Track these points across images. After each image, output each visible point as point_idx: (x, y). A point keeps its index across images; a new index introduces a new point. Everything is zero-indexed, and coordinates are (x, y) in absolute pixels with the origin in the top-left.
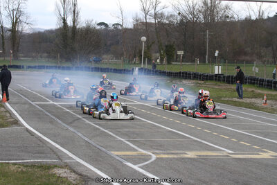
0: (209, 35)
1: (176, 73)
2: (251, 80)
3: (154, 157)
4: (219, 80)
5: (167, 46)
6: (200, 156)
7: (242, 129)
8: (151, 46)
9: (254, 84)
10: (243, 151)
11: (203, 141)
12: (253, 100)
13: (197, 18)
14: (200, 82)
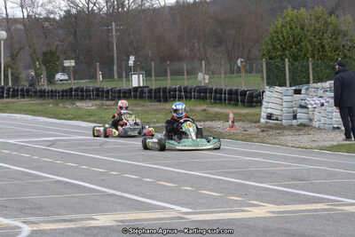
0: (117, 31)
1: (63, 91)
2: (200, 92)
3: (26, 229)
4: (142, 97)
5: (45, 54)
6: (122, 221)
7: (200, 170)
8: (17, 55)
9: (204, 98)
10: (210, 207)
11: (126, 195)
12: (208, 124)
13: (95, 5)
14: (108, 103)
